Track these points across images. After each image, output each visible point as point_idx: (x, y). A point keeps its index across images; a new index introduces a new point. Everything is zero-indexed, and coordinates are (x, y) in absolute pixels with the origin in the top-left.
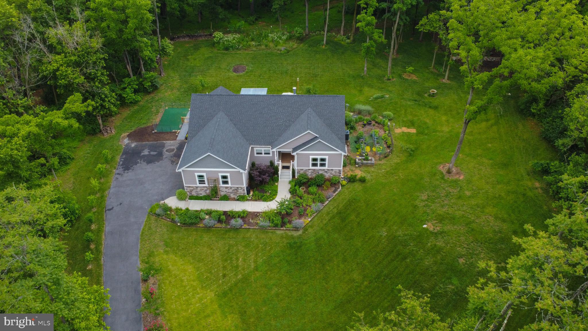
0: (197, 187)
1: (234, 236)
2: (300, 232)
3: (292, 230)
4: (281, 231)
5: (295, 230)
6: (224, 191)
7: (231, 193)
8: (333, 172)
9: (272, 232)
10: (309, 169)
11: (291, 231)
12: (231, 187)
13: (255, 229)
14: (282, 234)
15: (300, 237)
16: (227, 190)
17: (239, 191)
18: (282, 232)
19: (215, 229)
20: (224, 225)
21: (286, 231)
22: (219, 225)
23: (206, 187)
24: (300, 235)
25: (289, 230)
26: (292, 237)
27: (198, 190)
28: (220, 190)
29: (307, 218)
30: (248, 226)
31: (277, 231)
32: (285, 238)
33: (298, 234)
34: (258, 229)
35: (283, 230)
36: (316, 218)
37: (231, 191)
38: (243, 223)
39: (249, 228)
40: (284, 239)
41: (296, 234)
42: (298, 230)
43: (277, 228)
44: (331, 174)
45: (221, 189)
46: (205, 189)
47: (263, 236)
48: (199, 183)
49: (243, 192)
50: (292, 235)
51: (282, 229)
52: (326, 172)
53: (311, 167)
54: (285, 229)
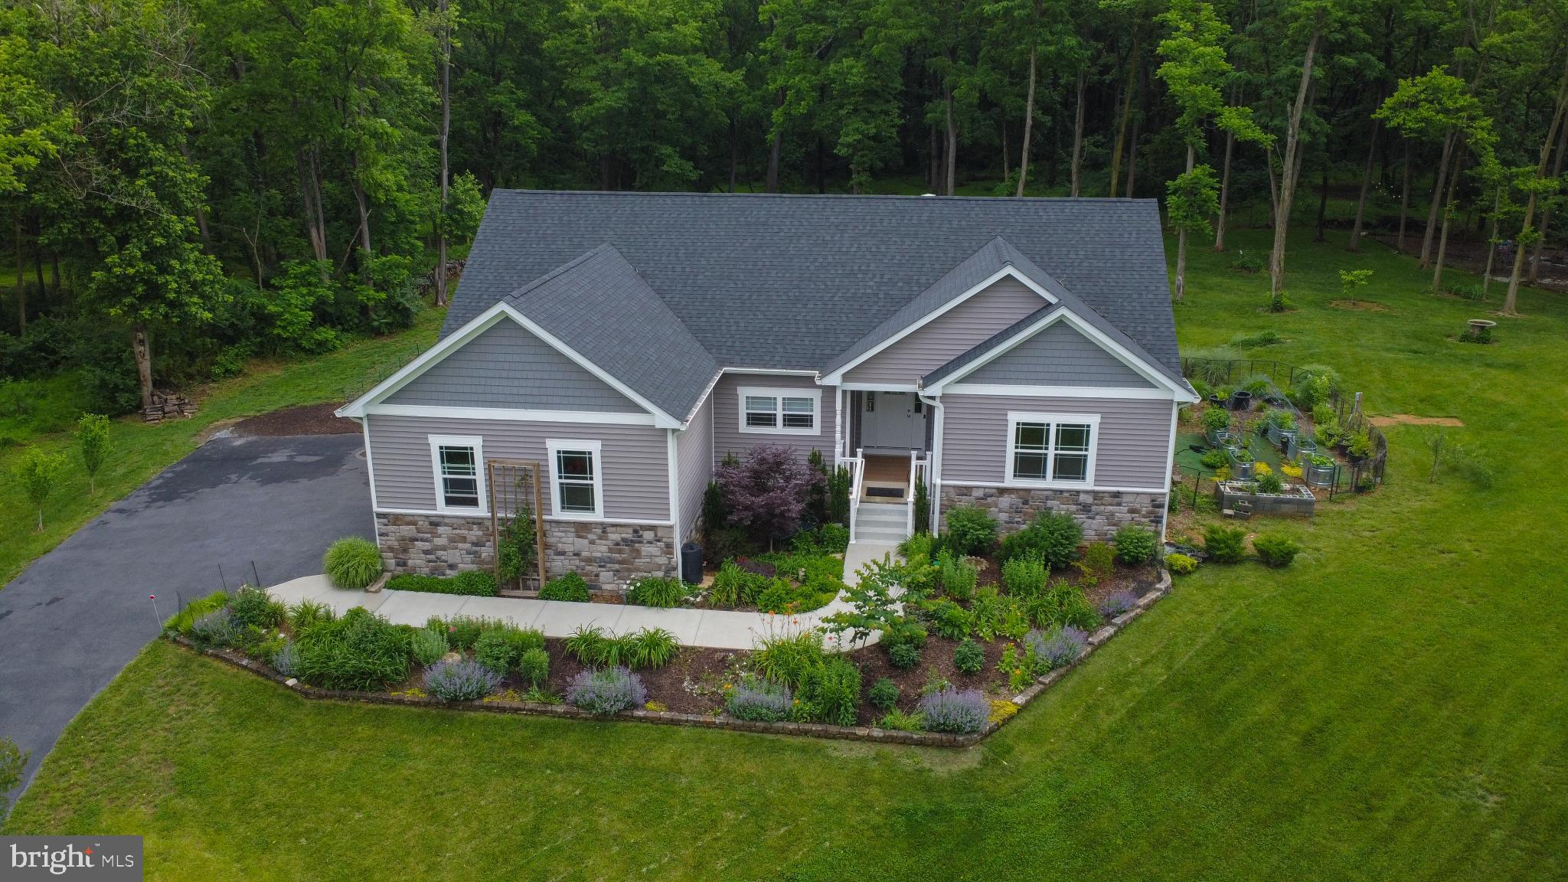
0: (435, 523)
1: (583, 757)
2: (970, 759)
3: (920, 743)
4: (856, 745)
5: (940, 746)
6: (569, 548)
7: (602, 563)
8: (1121, 513)
9: (803, 750)
10: (1002, 491)
11: (918, 750)
12: (604, 527)
13: (709, 725)
14: (864, 760)
15: (965, 783)
16: (582, 544)
17: (646, 549)
18: (861, 751)
19: (480, 715)
20: (533, 698)
21: (888, 749)
22: (509, 698)
23: (478, 522)
24: (970, 773)
25: (905, 742)
26: (921, 780)
27: (438, 541)
28: (547, 546)
29: (1003, 691)
30: (670, 709)
31: (834, 743)
32: (879, 784)
33: (955, 768)
34: (721, 726)
35: (870, 739)
36: (1053, 699)
37: (601, 550)
38: (640, 691)
39: (673, 722)
40: (874, 791)
41: (942, 766)
42: (955, 747)
43: (833, 729)
44: (1111, 519)
45: (555, 536)
46: (476, 533)
47: (750, 766)
48: (450, 501)
49: (663, 560)
50: (920, 771)
51: (861, 731)
52: (1086, 508)
53: (1010, 481)
54: (877, 732)
